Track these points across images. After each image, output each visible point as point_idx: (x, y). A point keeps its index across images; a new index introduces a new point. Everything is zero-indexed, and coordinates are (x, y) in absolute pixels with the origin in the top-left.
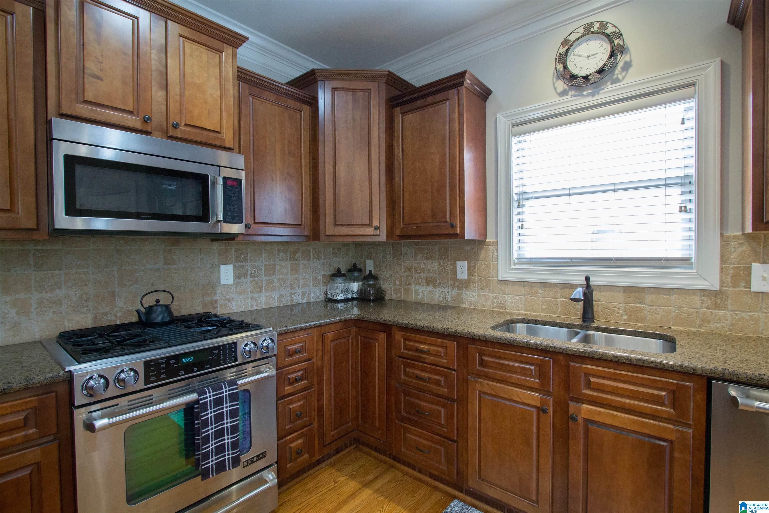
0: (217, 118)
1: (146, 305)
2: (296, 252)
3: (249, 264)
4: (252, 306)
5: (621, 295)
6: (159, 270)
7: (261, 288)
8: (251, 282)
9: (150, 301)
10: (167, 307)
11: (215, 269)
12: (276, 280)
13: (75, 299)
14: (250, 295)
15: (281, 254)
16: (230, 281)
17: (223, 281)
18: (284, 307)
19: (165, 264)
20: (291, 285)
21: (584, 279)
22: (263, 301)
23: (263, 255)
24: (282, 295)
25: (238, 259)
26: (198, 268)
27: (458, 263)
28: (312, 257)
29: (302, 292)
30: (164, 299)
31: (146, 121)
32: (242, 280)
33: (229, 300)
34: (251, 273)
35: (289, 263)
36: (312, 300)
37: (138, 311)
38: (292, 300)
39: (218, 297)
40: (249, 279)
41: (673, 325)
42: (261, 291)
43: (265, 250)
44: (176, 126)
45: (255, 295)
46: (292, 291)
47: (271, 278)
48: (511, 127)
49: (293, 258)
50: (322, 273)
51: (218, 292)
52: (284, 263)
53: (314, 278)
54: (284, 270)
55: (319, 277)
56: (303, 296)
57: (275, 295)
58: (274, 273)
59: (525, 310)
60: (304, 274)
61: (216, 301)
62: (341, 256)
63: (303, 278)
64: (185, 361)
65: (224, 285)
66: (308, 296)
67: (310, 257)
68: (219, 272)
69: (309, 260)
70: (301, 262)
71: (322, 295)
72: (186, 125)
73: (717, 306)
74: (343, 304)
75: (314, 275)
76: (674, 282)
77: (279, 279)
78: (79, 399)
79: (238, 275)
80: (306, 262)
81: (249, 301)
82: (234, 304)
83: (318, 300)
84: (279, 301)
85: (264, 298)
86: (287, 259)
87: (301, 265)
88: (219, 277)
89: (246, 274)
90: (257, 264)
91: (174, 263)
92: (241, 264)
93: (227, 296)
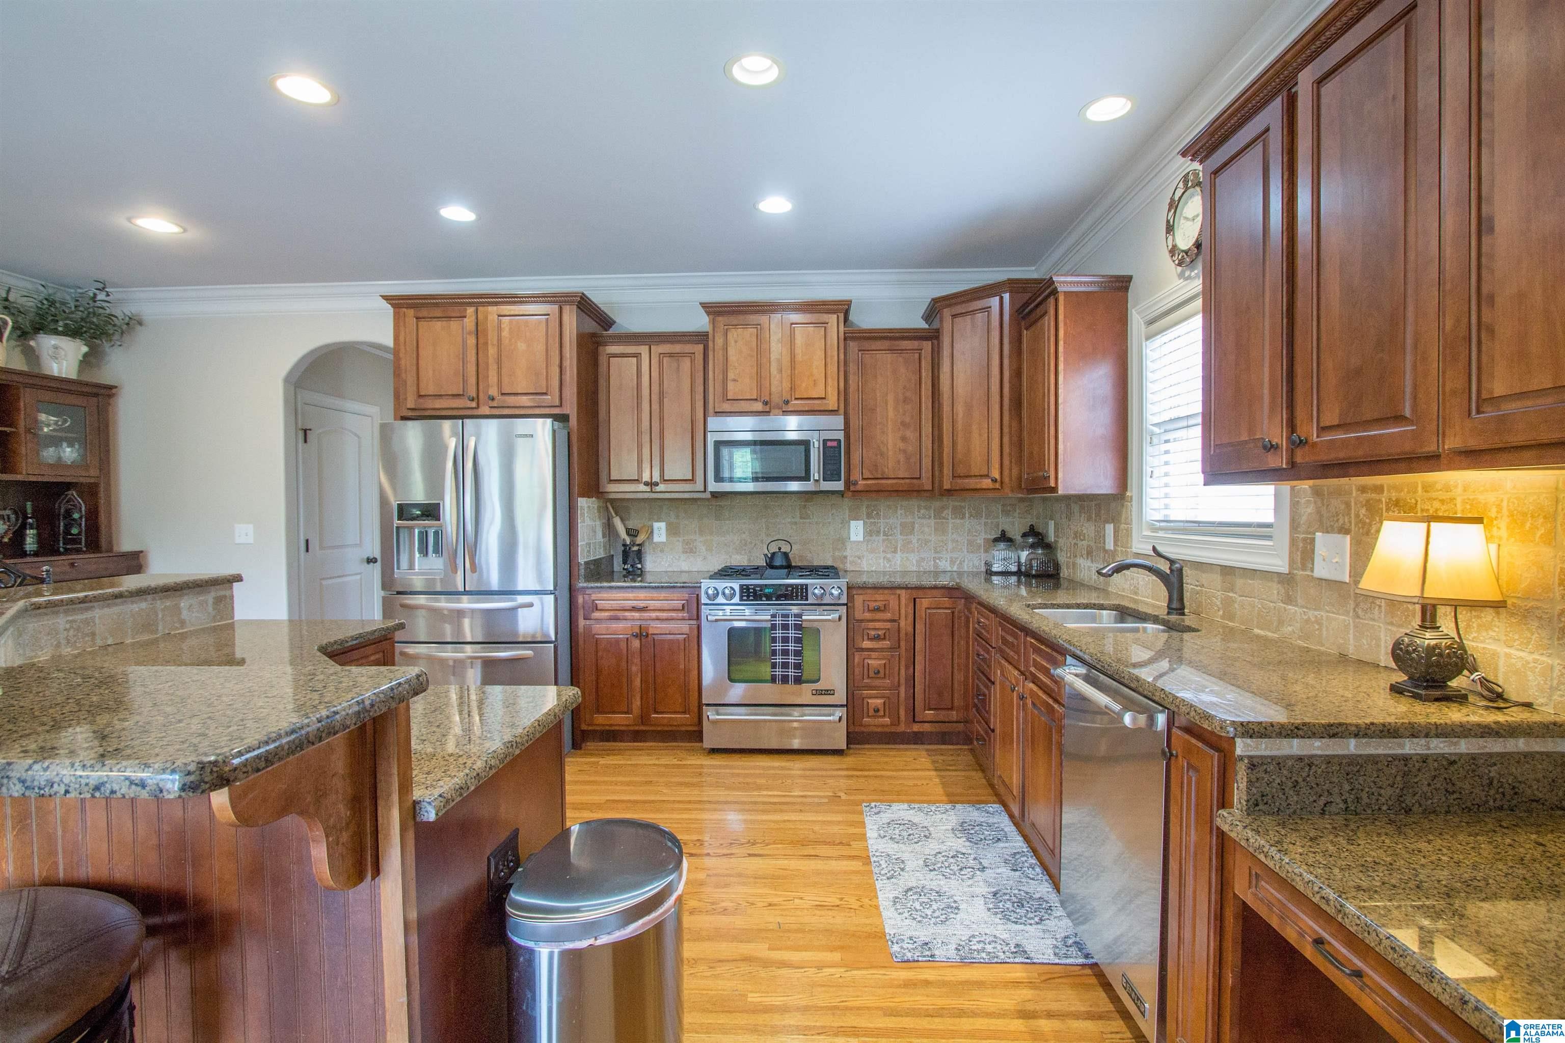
0: (822, 386)
1: (772, 551)
2: (943, 508)
3: (882, 520)
4: (885, 567)
5: (1217, 578)
6: (796, 523)
7: (896, 548)
8: (884, 541)
9: (774, 548)
10: (786, 555)
11: (845, 524)
12: (915, 541)
13: (738, 543)
14: (882, 555)
15: (922, 511)
16: (860, 538)
17: (853, 538)
18: (925, 572)
19: (801, 518)
20: (935, 548)
21: (1151, 548)
22: (898, 562)
23: (899, 512)
24: (923, 559)
25: (869, 516)
26: (829, 523)
27: (1107, 526)
28: (967, 515)
29: (951, 558)
30: (785, 548)
31: (766, 403)
32: (874, 537)
33: (859, 558)
34: (884, 532)
35: (932, 522)
36: (966, 569)
37: (766, 555)
38: (936, 566)
39: (848, 553)
40: (882, 537)
41: (1258, 627)
42: (895, 552)
43: (902, 506)
44: (787, 402)
45: (889, 556)
46: (937, 555)
47: (909, 537)
48: (1143, 326)
49: (938, 514)
50: (983, 536)
51: (848, 548)
52: (925, 521)
53: (970, 543)
54: (926, 530)
55: (979, 541)
56: (952, 562)
57: (914, 558)
58: (912, 532)
59: (1153, 598)
60: (954, 536)
61: (845, 557)
62: (1016, 515)
63: (953, 541)
64: (767, 591)
65: (855, 542)
66: (960, 563)
67: (964, 515)
68: (849, 526)
69: (963, 518)
70: (951, 521)
71: (983, 565)
72: (796, 399)
73: (1289, 599)
74: (1000, 578)
75: (969, 538)
76: (1250, 559)
77: (918, 540)
78: (704, 600)
79: (869, 533)
80: (958, 521)
81: (881, 561)
82: (864, 562)
83: (975, 570)
84: (918, 565)
85: (899, 559)
86: (930, 517)
87: (950, 525)
88: (849, 533)
89: (879, 532)
90: (891, 521)
91: (809, 517)
92: (872, 520)
93: (858, 554)
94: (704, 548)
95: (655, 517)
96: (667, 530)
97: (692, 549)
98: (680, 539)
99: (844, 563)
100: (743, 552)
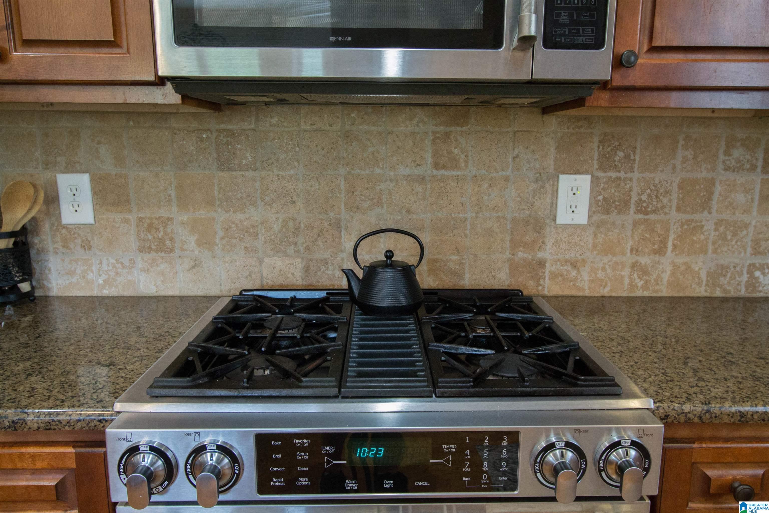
1: (365, 260)
3: (635, 175)
4: (632, 285)
6: (422, 179)
7: (664, 243)
8: (635, 224)
9: (373, 251)
11: (547, 184)
12: (709, 226)
13: (276, 228)
14: (629, 259)
15: (737, 152)
16: (582, 217)
17: (564, 217)
19: (436, 166)
20: (756, 242)
22: (666, 276)
23: (680, 153)
24: (724, 267)
25: (606, 162)
26: (507, 179)
32: (614, 217)
33: (574, 265)
34: (639, 202)
35: (758, 178)
38: (752, 284)
39: (547, 253)
40: (632, 216)
42: (661, 251)
43: (688, 138)
45: (644, 260)
46: (758, 260)
47: (696, 216)
51: (550, 242)
52: (741, 178)
54: (741, 197)
57: (702, 265)
61: (541, 264)
64: (362, 453)
65: (565, 227)
68: (555, 192)
77: (718, 223)
79: (602, 205)
81: (626, 272)
82: (585, 276)
84: (713, 282)
85: (669, 268)
86: (754, 167)
88: (554, 205)
89: (626, 203)
90: (658, 177)
91: (455, 164)
92: (613, 175)
93: (571, 255)
94: (192, 239)
95: (62, 160)
96: (95, 193)
97: (162, 241)
98: (131, 217)
99: (538, 278)
100: (291, 250)
